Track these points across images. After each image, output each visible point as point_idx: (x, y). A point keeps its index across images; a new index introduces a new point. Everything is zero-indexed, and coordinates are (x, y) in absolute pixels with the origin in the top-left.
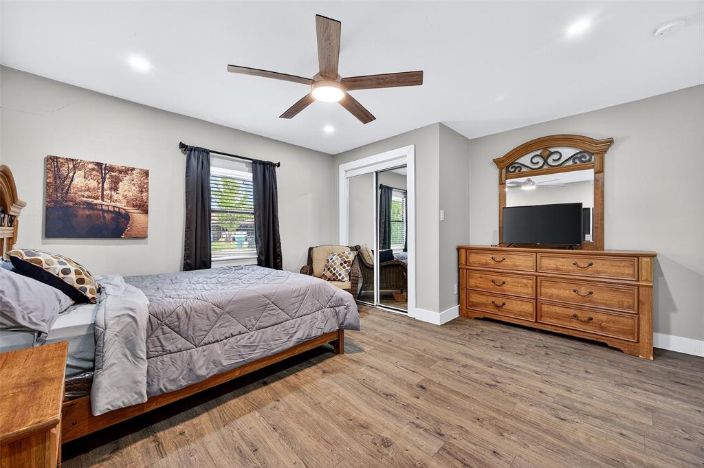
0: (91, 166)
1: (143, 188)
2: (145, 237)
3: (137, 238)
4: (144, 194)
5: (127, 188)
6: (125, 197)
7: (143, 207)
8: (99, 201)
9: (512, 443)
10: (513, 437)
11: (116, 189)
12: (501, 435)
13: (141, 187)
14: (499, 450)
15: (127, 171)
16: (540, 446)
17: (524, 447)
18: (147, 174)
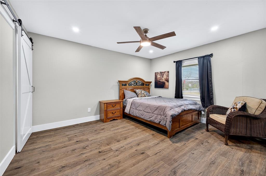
0: (160, 73)
1: (168, 76)
2: (168, 88)
3: (166, 88)
4: (168, 77)
5: (165, 76)
6: (164, 78)
7: (168, 81)
8: (161, 80)
9: (105, 166)
10: (107, 167)
11: (163, 77)
12: (110, 165)
13: (167, 76)
14: (104, 161)
15: (165, 72)
16: (99, 173)
17: (102, 168)
18: (168, 72)
